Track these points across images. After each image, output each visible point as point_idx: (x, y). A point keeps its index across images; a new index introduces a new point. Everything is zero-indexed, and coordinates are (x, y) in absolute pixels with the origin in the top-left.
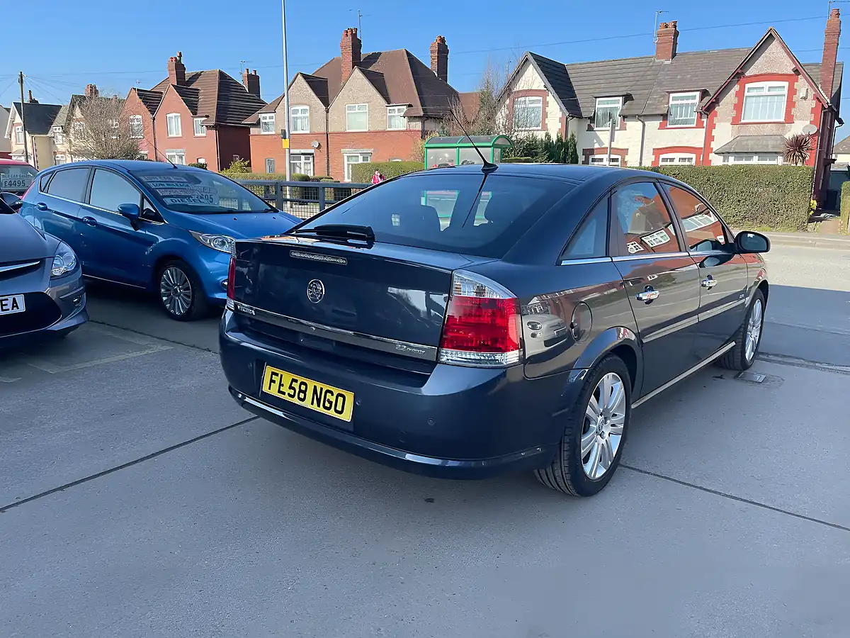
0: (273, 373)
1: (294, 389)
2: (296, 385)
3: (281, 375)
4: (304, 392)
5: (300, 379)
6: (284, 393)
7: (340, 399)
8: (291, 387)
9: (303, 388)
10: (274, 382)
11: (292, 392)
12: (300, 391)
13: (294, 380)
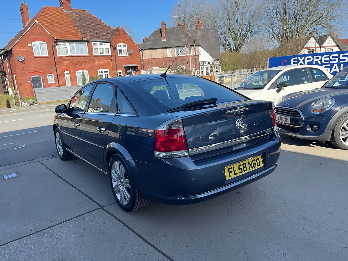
0: (229, 169)
1: (241, 169)
2: (241, 167)
3: (233, 167)
4: (246, 167)
5: (242, 163)
6: (237, 174)
7: (258, 160)
8: (239, 169)
9: (244, 166)
10: (231, 172)
11: (240, 171)
12: (244, 168)
13: (239, 165)
